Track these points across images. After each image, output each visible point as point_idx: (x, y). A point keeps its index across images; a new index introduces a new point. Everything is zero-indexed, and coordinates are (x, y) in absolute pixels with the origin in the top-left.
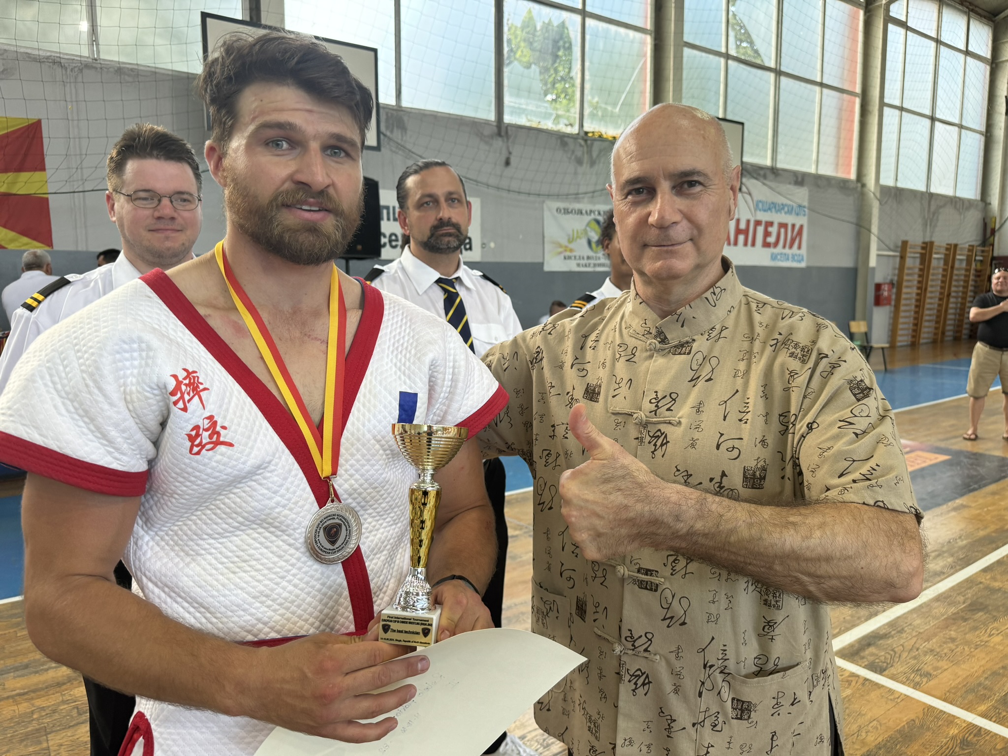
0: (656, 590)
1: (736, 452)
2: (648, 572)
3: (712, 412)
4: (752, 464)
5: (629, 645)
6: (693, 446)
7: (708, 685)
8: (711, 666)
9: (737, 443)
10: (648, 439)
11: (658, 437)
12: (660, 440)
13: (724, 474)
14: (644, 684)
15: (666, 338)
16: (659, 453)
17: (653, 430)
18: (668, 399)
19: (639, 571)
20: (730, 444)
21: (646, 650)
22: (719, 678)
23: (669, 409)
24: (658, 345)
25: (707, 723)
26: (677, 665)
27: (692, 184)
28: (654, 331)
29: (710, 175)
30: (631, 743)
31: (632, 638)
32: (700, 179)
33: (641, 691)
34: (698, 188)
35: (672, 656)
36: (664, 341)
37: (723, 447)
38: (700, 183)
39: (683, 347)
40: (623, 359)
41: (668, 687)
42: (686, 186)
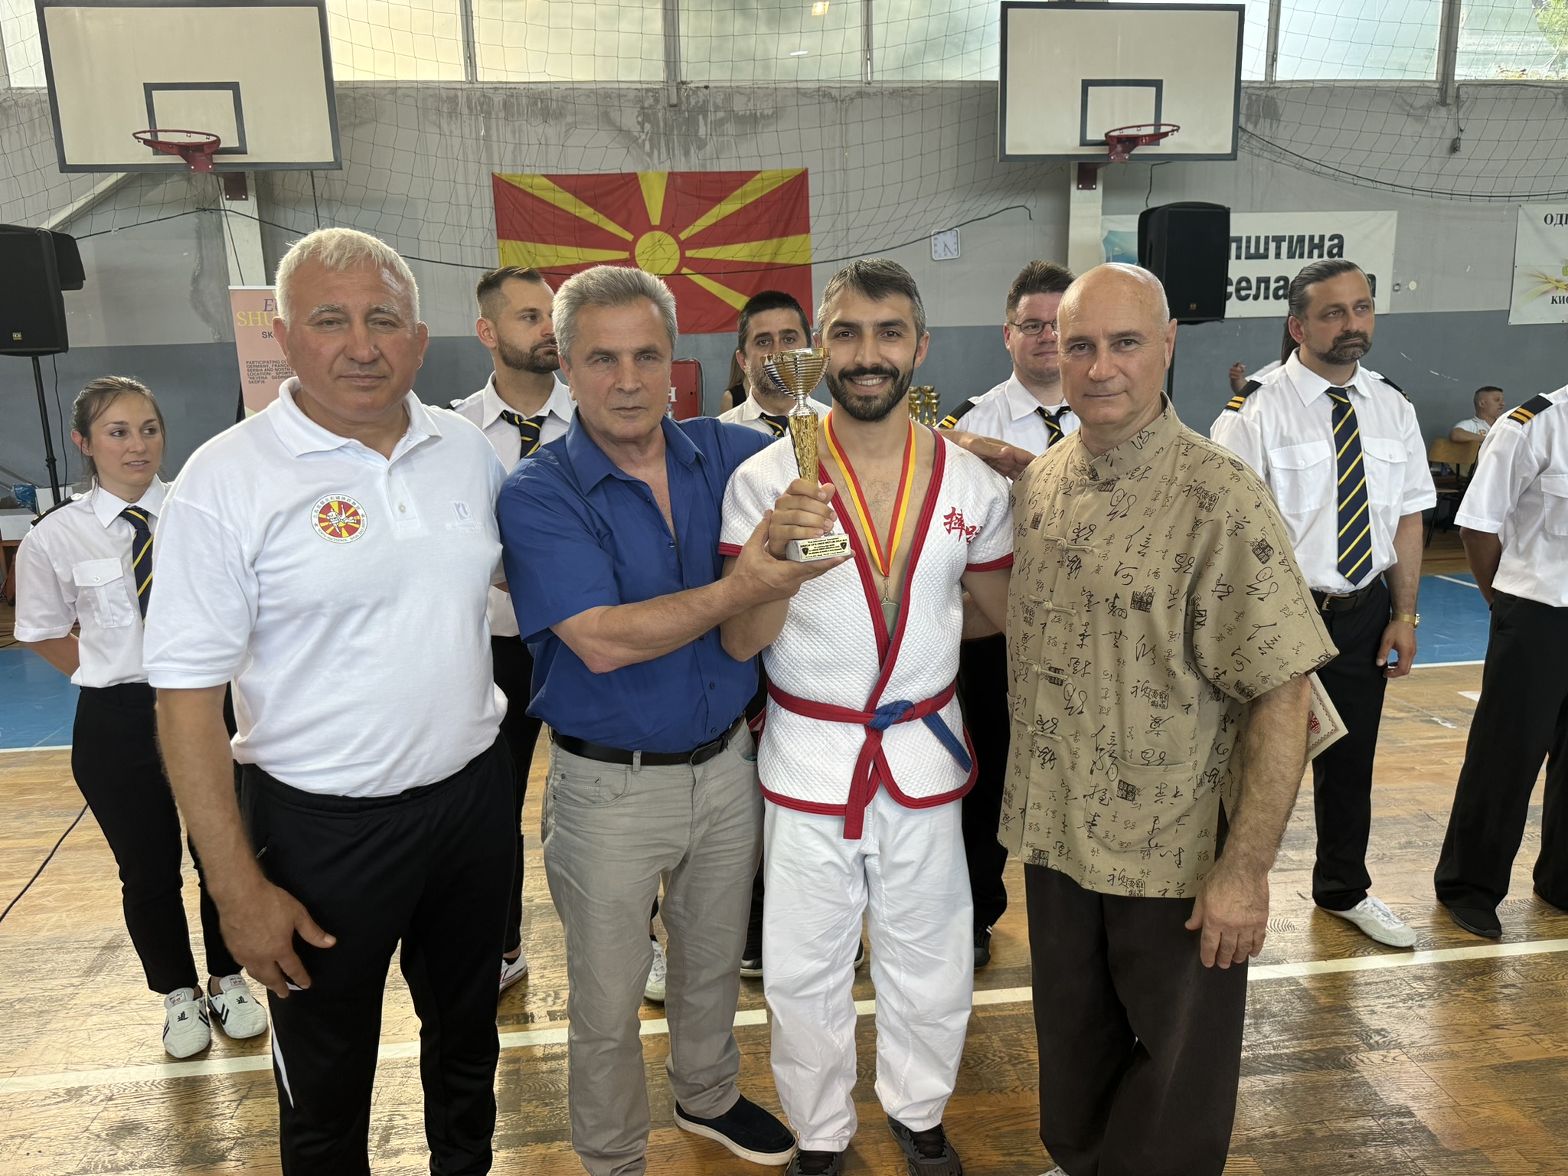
0: (1061, 685)
1: (1129, 578)
2: (1056, 670)
3: (1120, 543)
4: (1142, 590)
5: (1039, 727)
6: (1097, 571)
7: (1099, 765)
8: (1102, 749)
9: (1132, 572)
10: (1067, 562)
11: (1075, 562)
12: (1076, 564)
13: (1116, 596)
14: (1050, 760)
15: (1097, 475)
16: (1073, 575)
17: (1072, 555)
18: (1087, 530)
19: (1050, 670)
20: (1125, 572)
21: (1052, 732)
22: (1108, 761)
23: (1086, 539)
24: (1088, 481)
25: (1096, 796)
26: (1075, 745)
27: (1128, 343)
28: (1087, 468)
29: (1145, 334)
30: (1039, 807)
31: (1041, 722)
32: (1136, 339)
33: (1048, 765)
34: (1133, 347)
35: (1071, 739)
36: (1095, 477)
37: (1120, 575)
38: (1135, 342)
39: (1108, 485)
40: (1061, 492)
41: (1068, 764)
42: (1123, 344)
